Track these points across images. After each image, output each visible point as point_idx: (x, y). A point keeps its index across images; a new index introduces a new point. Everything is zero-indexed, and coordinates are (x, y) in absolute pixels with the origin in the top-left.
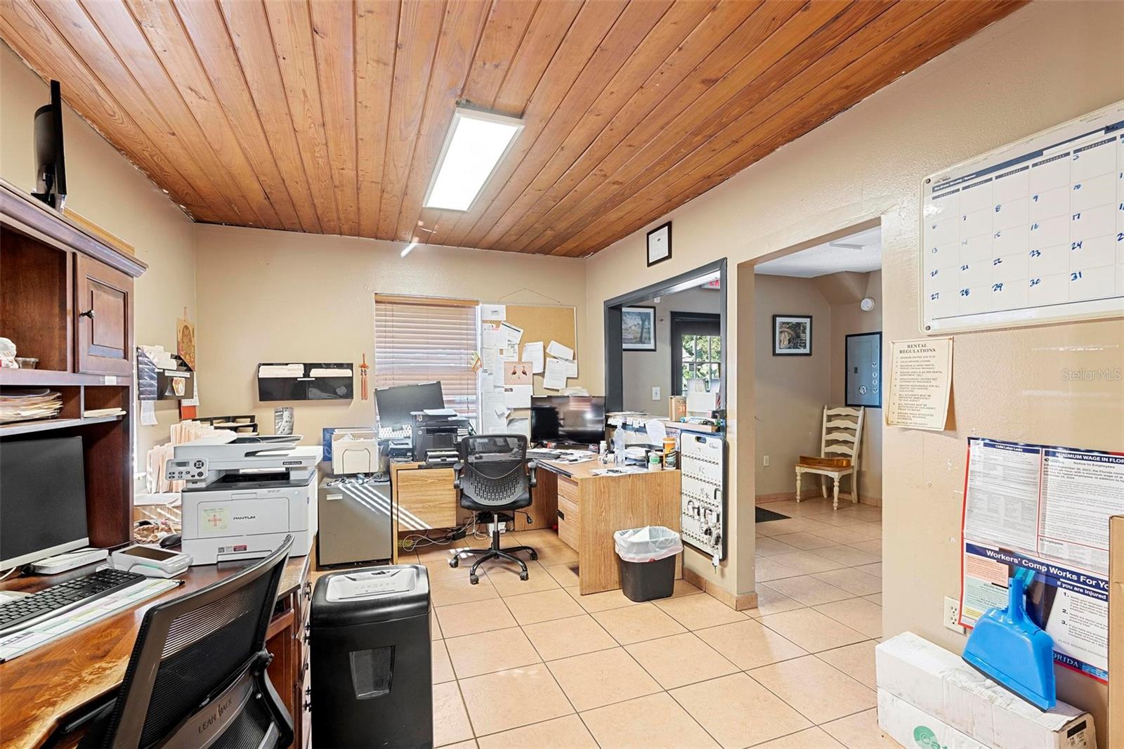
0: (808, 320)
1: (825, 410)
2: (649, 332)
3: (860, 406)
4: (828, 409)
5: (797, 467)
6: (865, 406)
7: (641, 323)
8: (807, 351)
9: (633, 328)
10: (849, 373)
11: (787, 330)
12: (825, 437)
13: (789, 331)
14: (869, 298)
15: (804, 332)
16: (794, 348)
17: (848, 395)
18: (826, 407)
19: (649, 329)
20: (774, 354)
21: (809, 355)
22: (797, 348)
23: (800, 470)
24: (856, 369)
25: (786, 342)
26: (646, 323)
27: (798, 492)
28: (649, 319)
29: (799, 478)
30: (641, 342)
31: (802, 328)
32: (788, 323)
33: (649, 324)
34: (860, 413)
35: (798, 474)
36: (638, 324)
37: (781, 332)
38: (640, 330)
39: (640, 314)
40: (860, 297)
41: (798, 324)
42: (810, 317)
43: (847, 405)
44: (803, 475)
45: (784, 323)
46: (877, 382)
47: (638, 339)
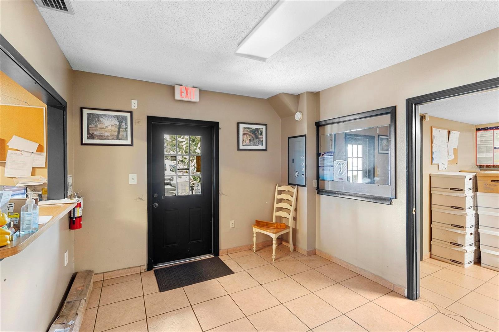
0: (264, 127)
1: (277, 187)
2: (126, 131)
3: (295, 185)
4: (279, 186)
5: (253, 228)
6: (298, 185)
7: (118, 123)
8: (264, 147)
9: (110, 127)
10: (290, 162)
11: (248, 133)
12: (277, 205)
13: (250, 134)
14: (299, 112)
15: (261, 134)
16: (254, 145)
17: (290, 177)
18: (277, 185)
19: (126, 128)
20: (239, 149)
21: (266, 150)
22: (256, 145)
23: (256, 230)
24: (293, 160)
25: (248, 141)
26: (123, 124)
27: (255, 245)
28: (127, 120)
29: (255, 235)
30: (118, 138)
31: (259, 132)
32: (249, 128)
33: (126, 124)
34: (294, 190)
35: (255, 233)
36: (115, 125)
37: (243, 134)
38: (117, 129)
39: (116, 117)
40: (294, 111)
41: (257, 130)
42: (266, 125)
43: (289, 184)
44: (257, 233)
45: (246, 128)
46: (304, 169)
47: (115, 137)
